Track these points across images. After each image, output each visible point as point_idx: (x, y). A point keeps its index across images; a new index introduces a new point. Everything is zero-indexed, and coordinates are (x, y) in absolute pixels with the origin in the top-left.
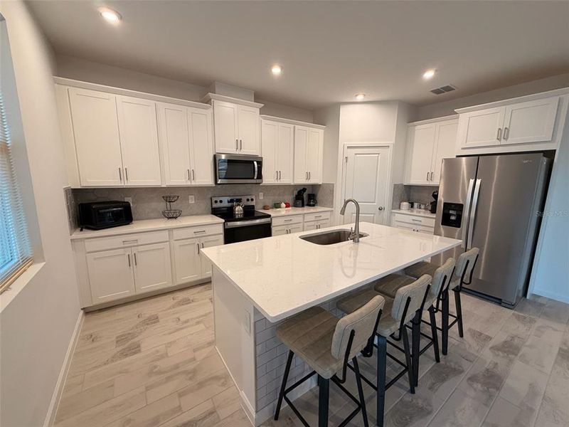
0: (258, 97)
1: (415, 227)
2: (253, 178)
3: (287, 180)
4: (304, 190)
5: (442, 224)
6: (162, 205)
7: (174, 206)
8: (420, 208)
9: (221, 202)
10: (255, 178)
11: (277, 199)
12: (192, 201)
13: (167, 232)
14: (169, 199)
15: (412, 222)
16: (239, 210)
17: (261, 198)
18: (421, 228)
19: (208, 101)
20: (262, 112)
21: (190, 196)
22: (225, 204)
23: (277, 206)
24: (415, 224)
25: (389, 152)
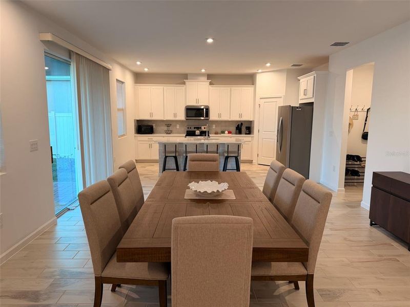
0: (209, 77)
3: (225, 118)
4: (242, 124)
6: (166, 128)
7: (171, 128)
9: (191, 128)
10: (204, 117)
11: (223, 129)
14: (168, 125)
16: (198, 132)
17: (214, 127)
19: (184, 83)
21: (177, 125)
22: (193, 129)
23: (223, 132)
25: (282, 100)
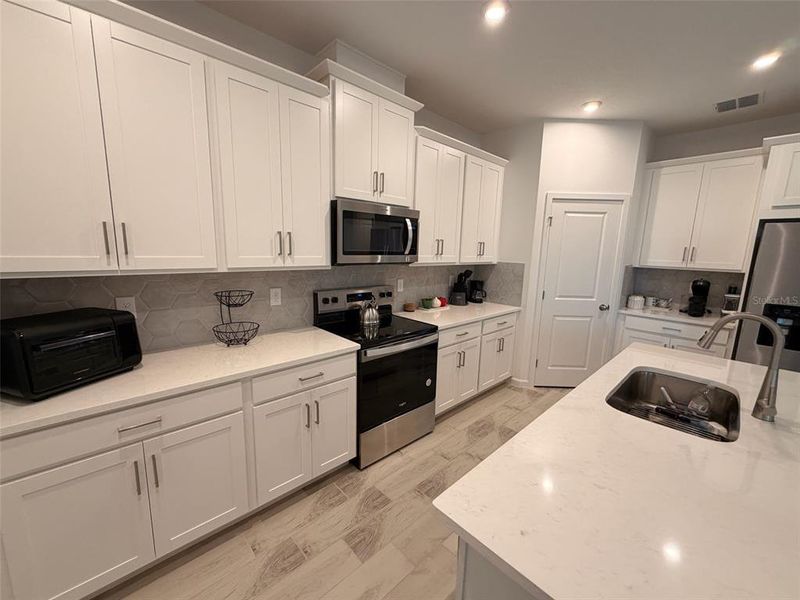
0: (413, 88)
1: (666, 340)
2: (403, 253)
3: (451, 257)
4: (468, 273)
5: (758, 343)
8: (657, 305)
9: (335, 300)
10: (407, 252)
12: (276, 299)
13: (238, 389)
15: (661, 331)
16: (371, 315)
17: (400, 289)
18: (680, 342)
20: (420, 119)
21: (273, 291)
22: (343, 305)
23: (426, 304)
24: (666, 335)
25: (623, 209)
